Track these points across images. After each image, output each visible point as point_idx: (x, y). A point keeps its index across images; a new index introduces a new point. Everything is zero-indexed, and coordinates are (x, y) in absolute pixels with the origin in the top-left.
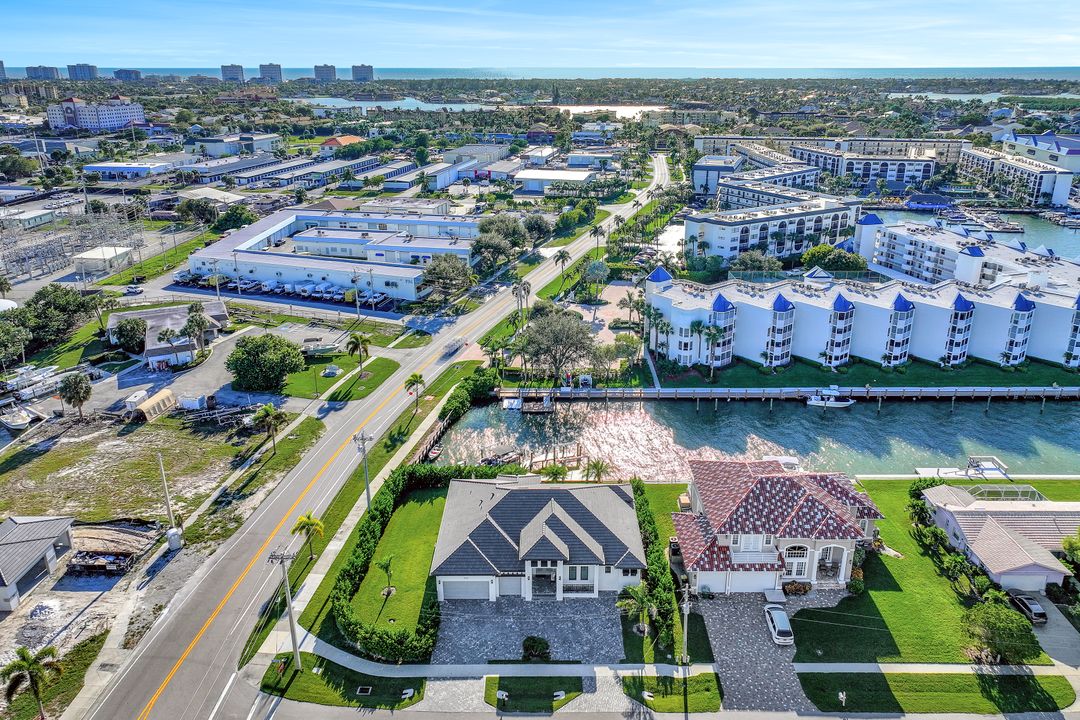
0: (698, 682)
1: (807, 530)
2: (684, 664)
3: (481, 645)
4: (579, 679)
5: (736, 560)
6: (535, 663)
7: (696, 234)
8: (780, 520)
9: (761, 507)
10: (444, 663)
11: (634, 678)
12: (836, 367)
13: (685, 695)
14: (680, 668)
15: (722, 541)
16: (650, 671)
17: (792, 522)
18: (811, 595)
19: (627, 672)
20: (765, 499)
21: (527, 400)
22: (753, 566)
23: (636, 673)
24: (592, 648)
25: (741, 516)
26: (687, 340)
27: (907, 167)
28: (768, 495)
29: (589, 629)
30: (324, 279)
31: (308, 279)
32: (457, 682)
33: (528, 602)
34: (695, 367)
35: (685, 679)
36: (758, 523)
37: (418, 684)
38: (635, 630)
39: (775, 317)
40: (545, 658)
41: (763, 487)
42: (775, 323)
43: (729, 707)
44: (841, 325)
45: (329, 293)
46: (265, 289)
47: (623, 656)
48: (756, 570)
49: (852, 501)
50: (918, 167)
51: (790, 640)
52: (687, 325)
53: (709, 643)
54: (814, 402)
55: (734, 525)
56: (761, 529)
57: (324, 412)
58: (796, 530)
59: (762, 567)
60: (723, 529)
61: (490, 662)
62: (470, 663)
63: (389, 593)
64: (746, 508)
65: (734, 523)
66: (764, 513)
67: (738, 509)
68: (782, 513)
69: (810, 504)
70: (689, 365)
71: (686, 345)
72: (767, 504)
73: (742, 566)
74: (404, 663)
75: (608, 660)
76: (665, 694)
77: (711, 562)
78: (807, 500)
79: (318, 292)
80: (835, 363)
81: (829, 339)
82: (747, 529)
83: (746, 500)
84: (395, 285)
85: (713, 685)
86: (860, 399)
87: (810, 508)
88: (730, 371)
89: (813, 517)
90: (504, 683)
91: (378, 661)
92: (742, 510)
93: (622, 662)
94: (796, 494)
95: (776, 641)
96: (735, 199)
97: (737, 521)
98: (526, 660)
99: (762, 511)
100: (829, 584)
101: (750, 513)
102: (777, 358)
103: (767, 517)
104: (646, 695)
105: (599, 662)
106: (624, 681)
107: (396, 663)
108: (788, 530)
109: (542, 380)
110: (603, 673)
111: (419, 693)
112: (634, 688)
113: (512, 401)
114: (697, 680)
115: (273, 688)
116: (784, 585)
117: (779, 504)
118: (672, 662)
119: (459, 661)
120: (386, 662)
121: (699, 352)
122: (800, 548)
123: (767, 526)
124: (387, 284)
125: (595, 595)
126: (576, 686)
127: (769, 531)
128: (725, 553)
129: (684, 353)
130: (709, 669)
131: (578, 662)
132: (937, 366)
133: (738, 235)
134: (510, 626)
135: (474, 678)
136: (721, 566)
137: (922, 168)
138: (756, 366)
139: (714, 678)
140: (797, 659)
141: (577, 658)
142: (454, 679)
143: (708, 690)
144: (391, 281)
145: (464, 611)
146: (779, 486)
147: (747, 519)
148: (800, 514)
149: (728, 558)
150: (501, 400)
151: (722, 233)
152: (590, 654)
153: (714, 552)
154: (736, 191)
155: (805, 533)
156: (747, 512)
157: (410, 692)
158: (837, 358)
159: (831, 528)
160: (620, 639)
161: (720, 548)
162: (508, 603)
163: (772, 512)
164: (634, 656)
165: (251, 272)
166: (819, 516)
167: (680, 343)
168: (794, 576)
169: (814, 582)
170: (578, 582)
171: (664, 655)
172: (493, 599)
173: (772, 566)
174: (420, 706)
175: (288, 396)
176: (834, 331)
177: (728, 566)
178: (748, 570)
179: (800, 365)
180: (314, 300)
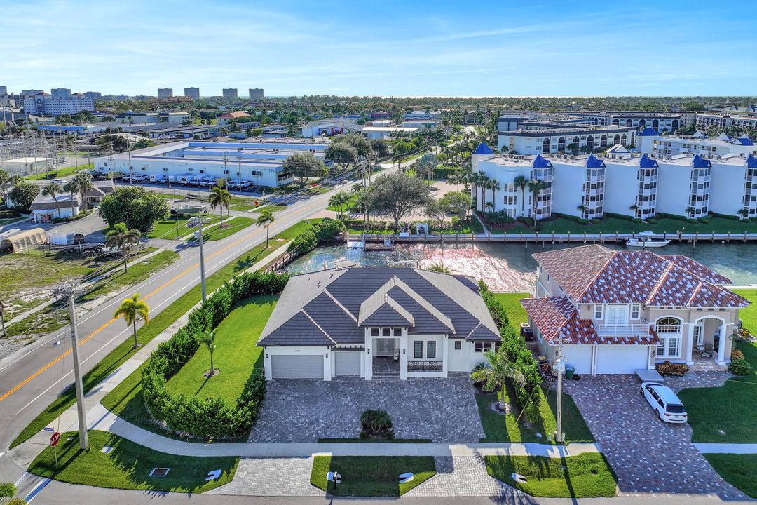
0: (580, 463)
1: (679, 298)
2: (559, 444)
3: (311, 423)
4: (431, 459)
5: (602, 333)
6: (375, 441)
7: (508, 145)
8: (646, 290)
9: (623, 278)
10: (265, 441)
11: (500, 458)
12: (646, 220)
13: (566, 477)
14: (555, 448)
15: (583, 314)
16: (519, 450)
17: (660, 290)
18: (689, 376)
19: (491, 451)
20: (626, 271)
21: (368, 242)
22: (623, 339)
23: (502, 451)
24: (444, 426)
25: (603, 287)
26: (512, 195)
27: (660, 123)
28: (628, 267)
29: (439, 408)
30: (202, 171)
31: (189, 172)
32: (278, 461)
33: (368, 382)
34: (520, 219)
35: (563, 459)
36: (623, 293)
37: (228, 464)
38: (493, 408)
39: (589, 174)
40: (389, 438)
41: (622, 261)
42: (589, 179)
43: (627, 489)
44: (648, 180)
45: (205, 181)
46: (152, 180)
47: (482, 435)
48: (626, 343)
49: (717, 280)
50: (668, 123)
51: (682, 418)
52: (511, 181)
53: (584, 422)
54: (632, 243)
55: (597, 294)
56: (627, 298)
57: (182, 247)
58: (667, 298)
59: (632, 341)
60: (585, 298)
61: (321, 441)
62: (295, 441)
63: (211, 374)
64: (606, 279)
65: (596, 292)
66: (628, 284)
67: (598, 280)
68: (648, 284)
69: (676, 274)
70: (515, 218)
71: (511, 199)
72: (629, 275)
73: (610, 339)
74: (215, 441)
76: (541, 476)
77: (574, 336)
79: (196, 180)
80: (644, 216)
81: (637, 194)
82: (611, 299)
83: (606, 271)
84: (260, 174)
85: (601, 466)
87: (678, 279)
88: (551, 222)
89: (683, 286)
90: (336, 463)
91: (185, 439)
92: (603, 281)
93: (482, 441)
94: (659, 267)
95: (666, 419)
97: (600, 292)
98: (364, 438)
99: (625, 282)
100: (707, 366)
101: (612, 284)
102: (592, 212)
103: (632, 286)
104: (517, 477)
105: (452, 441)
106: (487, 460)
107: (205, 441)
108: (658, 298)
109: (383, 229)
110: (460, 452)
111: (228, 473)
112: (502, 469)
113: (356, 242)
114: (579, 461)
116: (657, 365)
117: (642, 275)
118: (544, 441)
119: (282, 440)
120: (194, 440)
121: (522, 206)
122: (672, 321)
123: (633, 295)
124: (254, 173)
125: (444, 375)
126: (427, 466)
127: (636, 300)
128: (588, 326)
129: (508, 207)
130: (592, 449)
131: (429, 441)
133: (541, 144)
134: (347, 405)
135: (299, 457)
136: (586, 339)
137: (671, 123)
138: (575, 219)
139: (600, 458)
140: (696, 439)
141: (427, 437)
143: (594, 472)
144: (257, 171)
145: (294, 390)
146: (638, 259)
147: (609, 289)
148: (668, 283)
149: (591, 331)
150: (346, 242)
151: (528, 143)
152: (443, 432)
153: (576, 326)
155: (678, 301)
156: (608, 282)
157: (217, 473)
158: (645, 212)
159: (706, 296)
160: (477, 418)
161: (582, 322)
162: (344, 383)
163: (635, 282)
164: (496, 434)
165: (143, 169)
166: (689, 285)
167: (506, 197)
168: (666, 356)
169: (690, 362)
170: (424, 360)
171: (533, 432)
172: (327, 378)
173: (644, 339)
174: (227, 489)
175: (151, 238)
176: (641, 187)
177: (594, 339)
178: (617, 343)
179: (612, 219)
180: (192, 186)
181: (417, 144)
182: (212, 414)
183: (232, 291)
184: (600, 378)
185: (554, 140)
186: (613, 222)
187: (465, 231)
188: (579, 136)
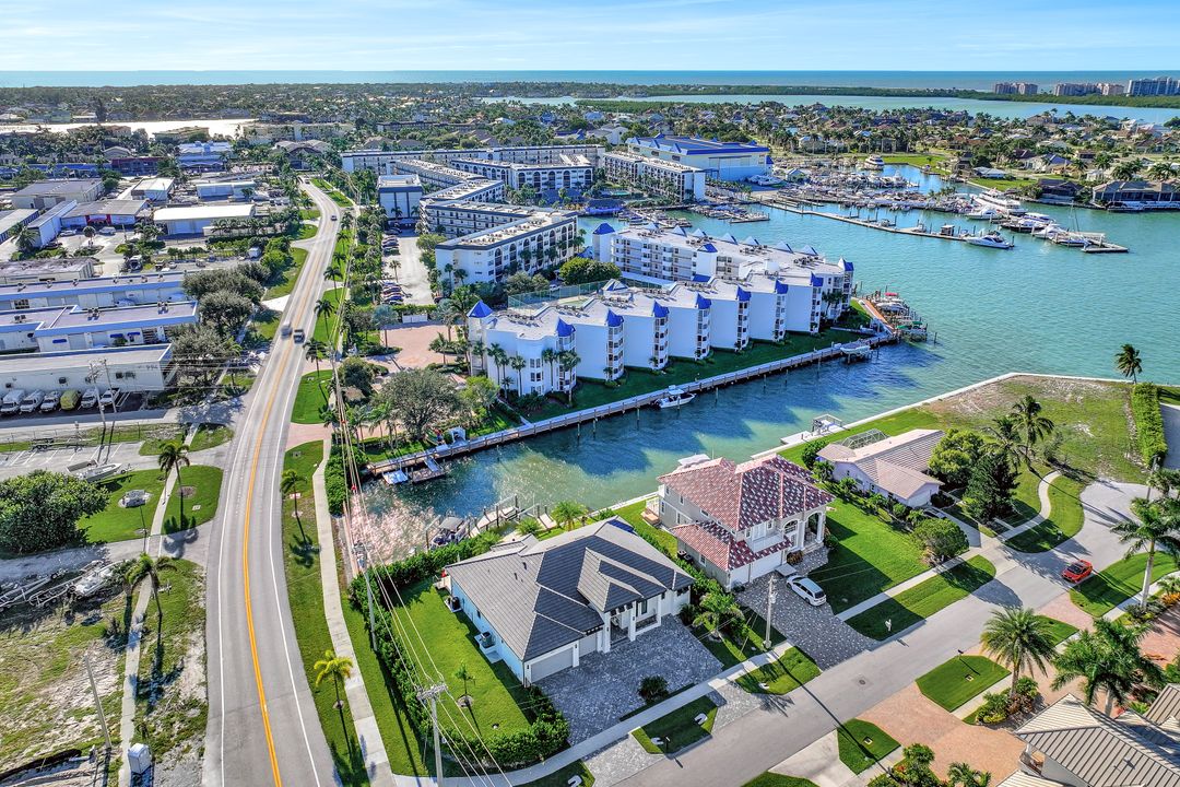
0: (789, 659)
1: (797, 506)
2: (769, 650)
3: (601, 709)
4: (705, 698)
5: (756, 549)
6: (659, 702)
7: (452, 262)
8: (775, 504)
9: (756, 498)
10: (582, 740)
11: (743, 677)
12: (664, 369)
13: (788, 673)
14: (768, 654)
15: (738, 537)
16: (750, 666)
17: (784, 502)
18: (808, 559)
19: (735, 675)
20: (756, 490)
21: (406, 469)
22: (768, 549)
23: (742, 672)
24: (692, 669)
25: (748, 511)
26: (537, 371)
27: (572, 175)
28: (755, 486)
29: (677, 655)
30: (9, 386)
32: (611, 749)
33: (607, 654)
34: (549, 395)
35: (778, 661)
36: (762, 512)
37: (577, 769)
38: (711, 639)
39: (610, 333)
40: (665, 696)
41: (749, 481)
42: (610, 338)
43: (825, 667)
44: (662, 329)
47: (720, 664)
50: (580, 174)
51: (824, 599)
52: (536, 354)
54: (665, 404)
55: (747, 519)
56: (766, 517)
57: (175, 547)
61: (622, 719)
62: (605, 728)
63: (467, 702)
64: (746, 502)
65: (745, 518)
66: (761, 502)
67: (742, 506)
68: (774, 498)
69: (787, 484)
70: (545, 395)
71: (538, 376)
72: (759, 494)
73: (761, 553)
74: (546, 757)
75: (711, 674)
76: (774, 678)
77: (739, 558)
78: (785, 482)
80: (660, 366)
81: (654, 345)
82: (757, 520)
83: (743, 495)
84: (130, 375)
85: (800, 655)
86: (699, 393)
88: (577, 393)
89: (796, 494)
90: (650, 730)
91: (519, 767)
92: (745, 505)
93: (724, 669)
94: (774, 479)
95: (815, 604)
96: (448, 221)
97: (748, 517)
98: (650, 704)
99: (759, 501)
100: (813, 547)
101: (752, 506)
102: (615, 371)
103: (765, 504)
104: (762, 685)
105: (708, 678)
106: (737, 683)
107: (539, 761)
108: (785, 510)
110: (717, 684)
111: (586, 776)
112: (749, 684)
113: (393, 475)
114: (787, 658)
116: (787, 558)
117: (767, 491)
118: (759, 652)
119: (594, 732)
120: (527, 765)
121: (549, 379)
122: (793, 522)
123: (769, 512)
124: (119, 376)
125: (659, 624)
126: (707, 704)
127: (772, 516)
128: (744, 547)
129: (537, 384)
130: (788, 646)
131: (692, 685)
132: (732, 351)
133: (493, 258)
134: (611, 681)
135: (621, 739)
136: (748, 559)
137: (583, 174)
138: (601, 383)
139: (796, 651)
140: (836, 613)
141: (688, 682)
142: (605, 748)
143: (800, 662)
144: (124, 372)
145: (559, 686)
146: (758, 476)
147: (752, 512)
148: (786, 494)
149: (748, 551)
150: (380, 476)
152: (695, 673)
153: (736, 549)
154: (447, 213)
155: (797, 508)
156: (749, 505)
157: (576, 779)
158: (662, 361)
160: (707, 652)
161: (739, 544)
162: (591, 661)
163: (765, 499)
164: (730, 662)
166: (799, 492)
167: (532, 375)
169: (803, 548)
171: (751, 651)
172: (576, 663)
173: (781, 544)
176: (657, 337)
177: (752, 557)
178: (767, 555)
179: (633, 375)
180: (39, 413)
184: (755, 581)
185: (506, 249)
186: (636, 378)
188: (529, 238)
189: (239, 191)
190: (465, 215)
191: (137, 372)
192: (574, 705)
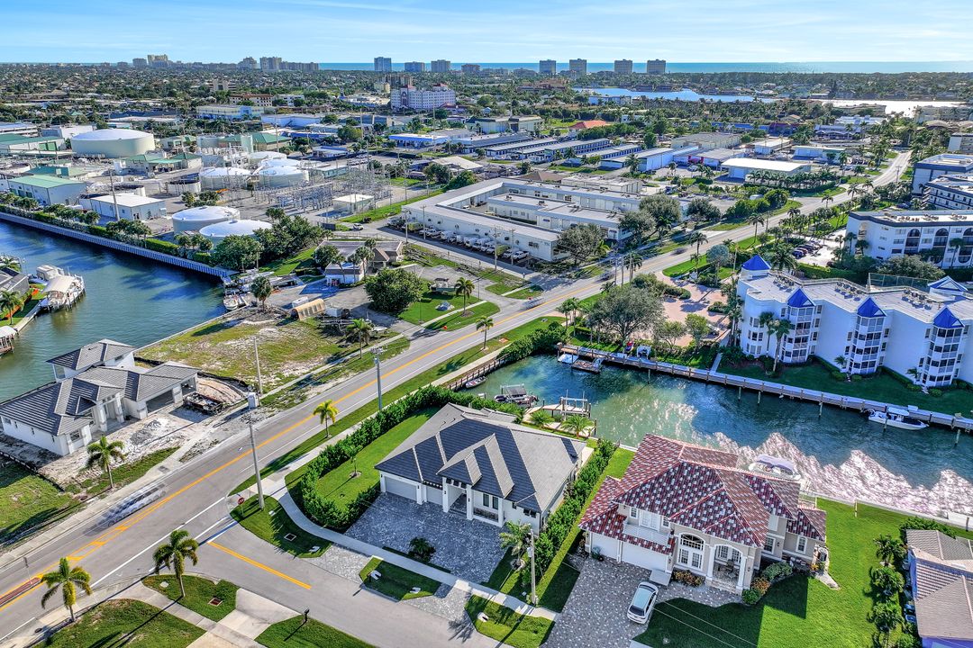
0: (532, 623)
1: (702, 522)
2: (532, 604)
3: (387, 533)
4: (439, 584)
5: (627, 531)
6: (416, 560)
7: (855, 232)
8: (681, 505)
9: (668, 489)
10: (353, 537)
11: (481, 599)
13: (514, 629)
14: (526, 606)
15: (621, 510)
16: (500, 599)
17: (692, 510)
18: (699, 590)
19: (479, 592)
20: (678, 482)
21: (580, 357)
22: (641, 541)
23: (486, 596)
24: (467, 564)
25: (644, 492)
26: (757, 330)
28: (681, 479)
29: (475, 550)
30: (486, 234)
31: (476, 233)
32: (351, 553)
33: (444, 513)
34: (763, 359)
35: (523, 616)
36: (658, 502)
37: (324, 544)
38: (512, 563)
39: (858, 322)
40: (426, 562)
41: (680, 472)
42: (858, 327)
44: (941, 342)
45: (486, 246)
46: (443, 238)
47: (487, 580)
48: (642, 545)
49: (780, 511)
52: (756, 316)
53: (567, 596)
54: (876, 418)
55: (636, 497)
56: (657, 509)
57: (417, 335)
58: (691, 519)
59: (649, 545)
60: (621, 498)
61: (385, 548)
62: (370, 543)
63: (355, 475)
64: (653, 485)
65: (634, 495)
66: (669, 495)
67: (644, 485)
68: (687, 500)
69: (719, 499)
70: (756, 356)
71: (755, 335)
72: (676, 487)
73: (630, 538)
74: (327, 527)
75: (472, 579)
76: (500, 621)
77: (602, 526)
78: (718, 495)
79: (477, 244)
80: (929, 383)
82: (643, 505)
83: (657, 478)
84: (536, 246)
85: (544, 630)
87: (717, 503)
89: (715, 512)
90: (383, 566)
91: (313, 520)
92: (648, 486)
93: (483, 584)
94: (711, 487)
96: (944, 201)
97: (638, 495)
98: (411, 555)
99: (668, 492)
100: (725, 585)
101: (655, 491)
102: (857, 366)
103: (670, 498)
104: (482, 615)
105: (464, 577)
106: (472, 598)
107: (321, 525)
108: (682, 516)
109: (609, 343)
110: (461, 586)
111: (322, 551)
112: (475, 607)
113: (569, 356)
114: (532, 621)
115: (238, 515)
116: (675, 570)
117: (688, 491)
118: (523, 599)
119: (364, 540)
120: (317, 522)
121: (767, 344)
122: (695, 539)
123: (665, 508)
124: (531, 244)
125: (500, 524)
126: (433, 587)
127: (664, 513)
128: (621, 522)
130: (550, 616)
131: (449, 572)
133: (904, 237)
134: (418, 527)
135: (364, 555)
136: (611, 532)
138: (831, 370)
139: (548, 624)
141: (450, 568)
142: (350, 550)
143: (536, 632)
144: (534, 242)
145: (394, 505)
146: (698, 474)
147: (648, 496)
148: (704, 505)
149: (620, 527)
150: (561, 354)
152: (463, 568)
153: (610, 518)
154: (946, 193)
155: (699, 525)
156: (652, 489)
157: (316, 548)
158: (932, 379)
159: (729, 528)
160: (495, 565)
161: (618, 516)
162: (429, 509)
163: (677, 495)
164: (495, 584)
165: (439, 223)
166: (722, 513)
167: (750, 332)
168: (689, 565)
169: (709, 577)
170: (490, 509)
171: (521, 591)
172: (419, 502)
173: (661, 547)
174: (316, 561)
175: (401, 319)
176: (932, 348)
177: (617, 534)
178: (634, 543)
179: (886, 377)
180: (474, 250)
181: (771, 199)
182: (326, 510)
183: (409, 403)
184: (622, 565)
186: (886, 383)
187: (693, 362)
189: (824, 154)
190: (962, 197)
191: (540, 244)
192: (380, 520)
